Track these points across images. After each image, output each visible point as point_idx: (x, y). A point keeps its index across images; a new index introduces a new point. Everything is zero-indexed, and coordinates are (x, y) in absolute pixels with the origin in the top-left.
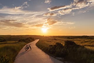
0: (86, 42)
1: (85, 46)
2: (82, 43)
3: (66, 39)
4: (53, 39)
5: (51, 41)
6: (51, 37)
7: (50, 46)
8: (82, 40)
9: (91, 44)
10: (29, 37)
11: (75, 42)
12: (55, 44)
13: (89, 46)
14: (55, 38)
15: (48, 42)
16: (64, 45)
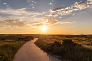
0: (83, 41)
1: (82, 45)
2: (79, 42)
3: (64, 38)
4: (52, 37)
5: (49, 40)
6: (50, 35)
7: (48, 44)
8: (80, 39)
9: (89, 43)
10: (28, 36)
11: (73, 40)
12: (53, 43)
13: (86, 44)
14: (53, 37)
15: (47, 40)
16: (62, 43)
